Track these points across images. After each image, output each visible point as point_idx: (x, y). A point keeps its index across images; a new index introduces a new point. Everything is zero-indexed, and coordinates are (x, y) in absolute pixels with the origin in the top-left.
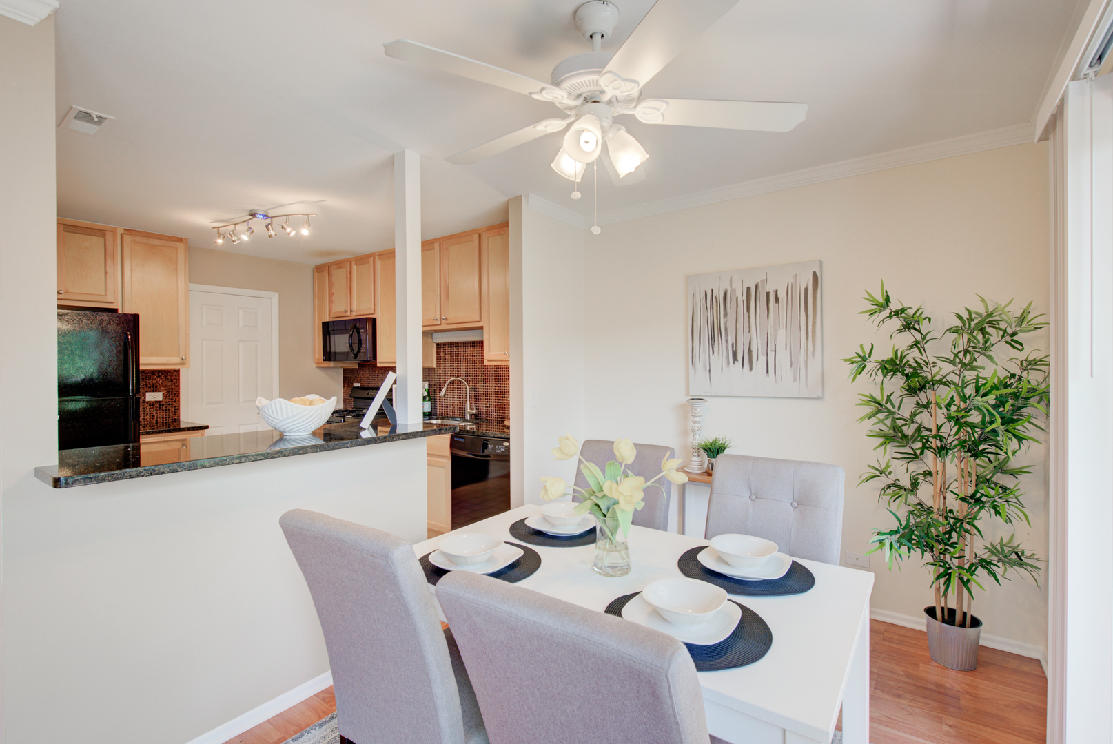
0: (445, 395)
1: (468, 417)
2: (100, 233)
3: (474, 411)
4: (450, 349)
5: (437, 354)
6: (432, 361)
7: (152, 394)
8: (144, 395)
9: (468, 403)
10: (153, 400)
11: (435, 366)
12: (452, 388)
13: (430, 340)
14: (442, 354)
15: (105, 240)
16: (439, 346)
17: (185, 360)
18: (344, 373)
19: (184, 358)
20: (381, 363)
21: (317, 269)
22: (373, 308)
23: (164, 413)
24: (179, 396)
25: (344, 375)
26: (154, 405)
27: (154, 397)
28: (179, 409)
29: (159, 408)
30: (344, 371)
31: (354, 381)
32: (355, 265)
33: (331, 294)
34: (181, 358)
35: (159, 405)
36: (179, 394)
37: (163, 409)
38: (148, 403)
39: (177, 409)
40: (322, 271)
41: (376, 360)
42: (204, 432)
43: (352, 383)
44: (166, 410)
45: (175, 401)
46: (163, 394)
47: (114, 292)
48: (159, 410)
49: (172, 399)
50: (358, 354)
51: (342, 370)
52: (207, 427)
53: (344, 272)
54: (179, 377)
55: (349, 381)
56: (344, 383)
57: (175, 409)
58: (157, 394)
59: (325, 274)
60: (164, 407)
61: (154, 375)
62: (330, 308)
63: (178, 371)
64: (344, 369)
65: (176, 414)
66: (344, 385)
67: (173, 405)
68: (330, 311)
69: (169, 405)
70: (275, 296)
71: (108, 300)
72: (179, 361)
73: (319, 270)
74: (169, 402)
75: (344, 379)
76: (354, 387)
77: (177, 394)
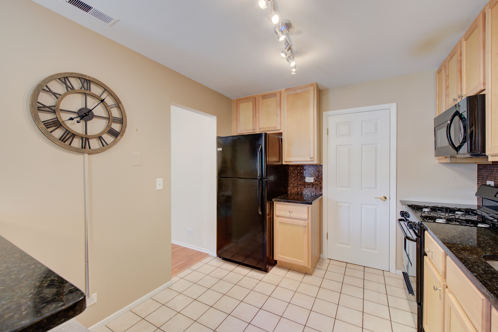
7: (309, 178)
8: (305, 178)
10: (309, 182)
15: (276, 98)
17: (312, 158)
18: (478, 169)
19: (312, 157)
20: (493, 156)
21: (437, 71)
22: (482, 82)
23: (314, 190)
24: (322, 181)
25: (478, 171)
26: (309, 185)
27: (309, 180)
28: (322, 188)
29: (312, 186)
30: (478, 167)
31: (488, 178)
32: (465, 42)
33: (447, 87)
34: (311, 158)
35: (312, 185)
36: (322, 179)
37: (314, 187)
38: (306, 183)
39: (321, 188)
40: (441, 70)
41: (485, 152)
42: (310, 206)
43: (486, 180)
44: (315, 188)
45: (320, 184)
46: (314, 179)
47: (280, 124)
48: (312, 188)
49: (319, 182)
50: (460, 147)
51: (476, 166)
52: (311, 204)
53: (455, 58)
54: (322, 169)
55: (482, 178)
56: (478, 179)
57: (320, 188)
58: (311, 178)
59: (443, 72)
60: (315, 186)
61: (310, 167)
62: (446, 102)
63: (322, 166)
64: (478, 165)
65: (321, 191)
66: (478, 181)
67: (320, 186)
68: (446, 105)
69: (317, 185)
70: (393, 107)
71: (278, 129)
72: (310, 159)
73: (439, 72)
74: (317, 183)
75: (478, 175)
76: (486, 185)
77: (321, 179)
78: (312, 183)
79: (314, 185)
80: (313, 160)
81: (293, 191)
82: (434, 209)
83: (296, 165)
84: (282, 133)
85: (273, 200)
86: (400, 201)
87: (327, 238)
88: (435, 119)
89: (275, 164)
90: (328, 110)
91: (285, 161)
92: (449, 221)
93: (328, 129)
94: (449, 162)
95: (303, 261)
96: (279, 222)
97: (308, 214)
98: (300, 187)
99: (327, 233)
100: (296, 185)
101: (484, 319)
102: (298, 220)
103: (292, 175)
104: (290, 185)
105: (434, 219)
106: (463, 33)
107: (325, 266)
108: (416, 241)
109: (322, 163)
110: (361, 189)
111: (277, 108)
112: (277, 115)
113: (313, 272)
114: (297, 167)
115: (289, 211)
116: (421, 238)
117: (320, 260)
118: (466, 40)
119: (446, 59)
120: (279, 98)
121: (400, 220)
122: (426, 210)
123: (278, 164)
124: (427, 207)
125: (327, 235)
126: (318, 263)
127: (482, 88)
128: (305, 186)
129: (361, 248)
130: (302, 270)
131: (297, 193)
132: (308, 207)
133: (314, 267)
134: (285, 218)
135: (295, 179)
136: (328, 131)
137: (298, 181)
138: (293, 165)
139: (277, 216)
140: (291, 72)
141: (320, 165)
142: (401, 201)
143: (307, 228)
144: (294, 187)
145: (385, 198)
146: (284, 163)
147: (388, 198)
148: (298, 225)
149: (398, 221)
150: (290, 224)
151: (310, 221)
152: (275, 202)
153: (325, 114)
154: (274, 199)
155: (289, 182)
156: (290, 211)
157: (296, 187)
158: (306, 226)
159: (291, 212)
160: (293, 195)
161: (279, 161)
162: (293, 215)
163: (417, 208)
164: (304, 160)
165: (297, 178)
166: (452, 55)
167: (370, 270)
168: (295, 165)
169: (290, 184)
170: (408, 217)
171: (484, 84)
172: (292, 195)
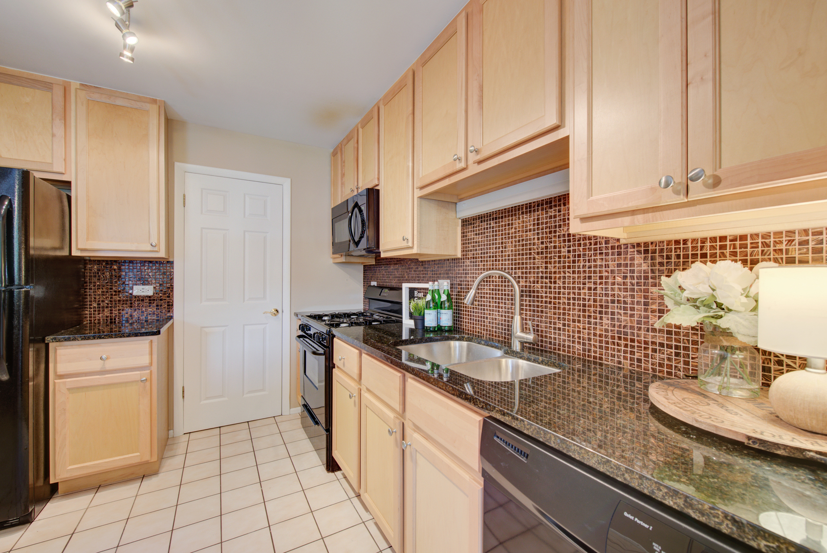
0: (474, 300)
1: (517, 346)
2: (47, 86)
3: (530, 337)
4: (484, 225)
5: (464, 235)
6: (456, 247)
7: (141, 287)
8: (132, 288)
9: (517, 319)
10: (143, 294)
11: (459, 255)
12: (486, 290)
13: (451, 215)
14: (471, 235)
15: (52, 95)
16: (466, 222)
17: (155, 246)
18: (364, 270)
19: (154, 244)
20: (385, 251)
21: (333, 152)
22: (376, 177)
23: (155, 310)
24: (172, 291)
25: (364, 272)
26: (143, 300)
27: (143, 290)
28: (172, 305)
29: (150, 303)
30: (364, 268)
31: (371, 280)
32: (361, 129)
33: (343, 175)
34: (151, 245)
35: (149, 300)
36: (173, 288)
37: (155, 305)
38: (136, 297)
39: (170, 306)
40: (337, 153)
41: (379, 248)
42: (154, 338)
43: (370, 282)
44: (157, 306)
45: (169, 297)
46: (154, 288)
47: (65, 160)
48: (150, 306)
49: (165, 294)
50: (359, 241)
51: (362, 267)
52: (158, 333)
53: (352, 144)
54: (173, 269)
55: (367, 279)
56: (364, 281)
57: (168, 305)
58: (147, 287)
59: (339, 155)
60: (156, 302)
61: (144, 266)
62: (342, 192)
63: (172, 263)
64: (364, 266)
65: (169, 311)
66: (364, 284)
67: (167, 301)
68: (342, 195)
69: (161, 300)
70: (287, 183)
71: (55, 170)
72: (149, 248)
73: (334, 154)
74: (161, 296)
75: (364, 277)
76: (371, 286)
77: (171, 288)
78: (150, 297)
79: (154, 300)
80: (156, 249)
81: (97, 318)
82: (333, 316)
83: (107, 261)
84: (69, 183)
85: (48, 339)
86: (295, 313)
87: (183, 397)
88: (333, 209)
89: (52, 253)
90: (184, 161)
91: (80, 247)
92: (351, 324)
93: (184, 196)
94: (344, 261)
95: (138, 454)
96: (69, 389)
97: (151, 354)
98: (118, 308)
99: (183, 387)
100: (108, 304)
101: (401, 395)
102: (126, 372)
103: (95, 283)
104: (91, 305)
105: (338, 325)
106: (359, 120)
107: (181, 448)
108: (324, 354)
109: (173, 258)
110: (244, 301)
111: (53, 119)
112: (53, 135)
113: (159, 467)
114: (112, 264)
115: (101, 358)
116: (329, 349)
117: (169, 442)
118: (362, 128)
119: (342, 141)
120: (61, 99)
121: (299, 337)
122: (326, 318)
123: (59, 253)
124: (326, 315)
125: (183, 391)
126: (165, 448)
127: (377, 183)
128: (131, 303)
129: (243, 395)
130: (132, 474)
131: (111, 319)
132: (151, 341)
133: (161, 458)
134: (86, 376)
135: (105, 290)
136: (184, 199)
137: (112, 295)
138: (99, 261)
139: (61, 377)
140: (122, 55)
141: (168, 262)
142: (296, 315)
143: (148, 384)
144: (100, 309)
145: (277, 311)
146: (75, 253)
147: (280, 311)
148: (126, 383)
149: (298, 338)
150: (104, 385)
151: (154, 368)
152: (52, 346)
153: (178, 166)
154: (52, 337)
155: (87, 298)
156: (104, 357)
157: (107, 307)
158: (146, 380)
159: (107, 358)
160: (97, 325)
161: (61, 248)
162: (110, 365)
163: (318, 317)
164: (134, 249)
165: (111, 289)
166: (348, 139)
167: (258, 423)
168: (103, 261)
169: (91, 301)
170: (310, 330)
171: (379, 179)
172: (95, 326)
